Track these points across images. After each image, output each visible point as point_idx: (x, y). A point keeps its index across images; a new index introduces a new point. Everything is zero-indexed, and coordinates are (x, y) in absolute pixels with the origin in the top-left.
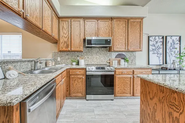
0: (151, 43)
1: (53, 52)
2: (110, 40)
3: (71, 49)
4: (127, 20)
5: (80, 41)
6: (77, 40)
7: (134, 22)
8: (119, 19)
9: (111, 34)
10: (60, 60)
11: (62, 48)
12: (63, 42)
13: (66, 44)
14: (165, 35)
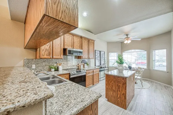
0: (96, 54)
1: (25, 58)
2: (82, 52)
3: (52, 57)
4: (89, 40)
5: (61, 51)
6: (58, 49)
7: (91, 42)
8: (85, 38)
9: (80, 47)
10: (34, 68)
11: (43, 56)
12: (44, 50)
13: (47, 52)
14: (100, 51)
